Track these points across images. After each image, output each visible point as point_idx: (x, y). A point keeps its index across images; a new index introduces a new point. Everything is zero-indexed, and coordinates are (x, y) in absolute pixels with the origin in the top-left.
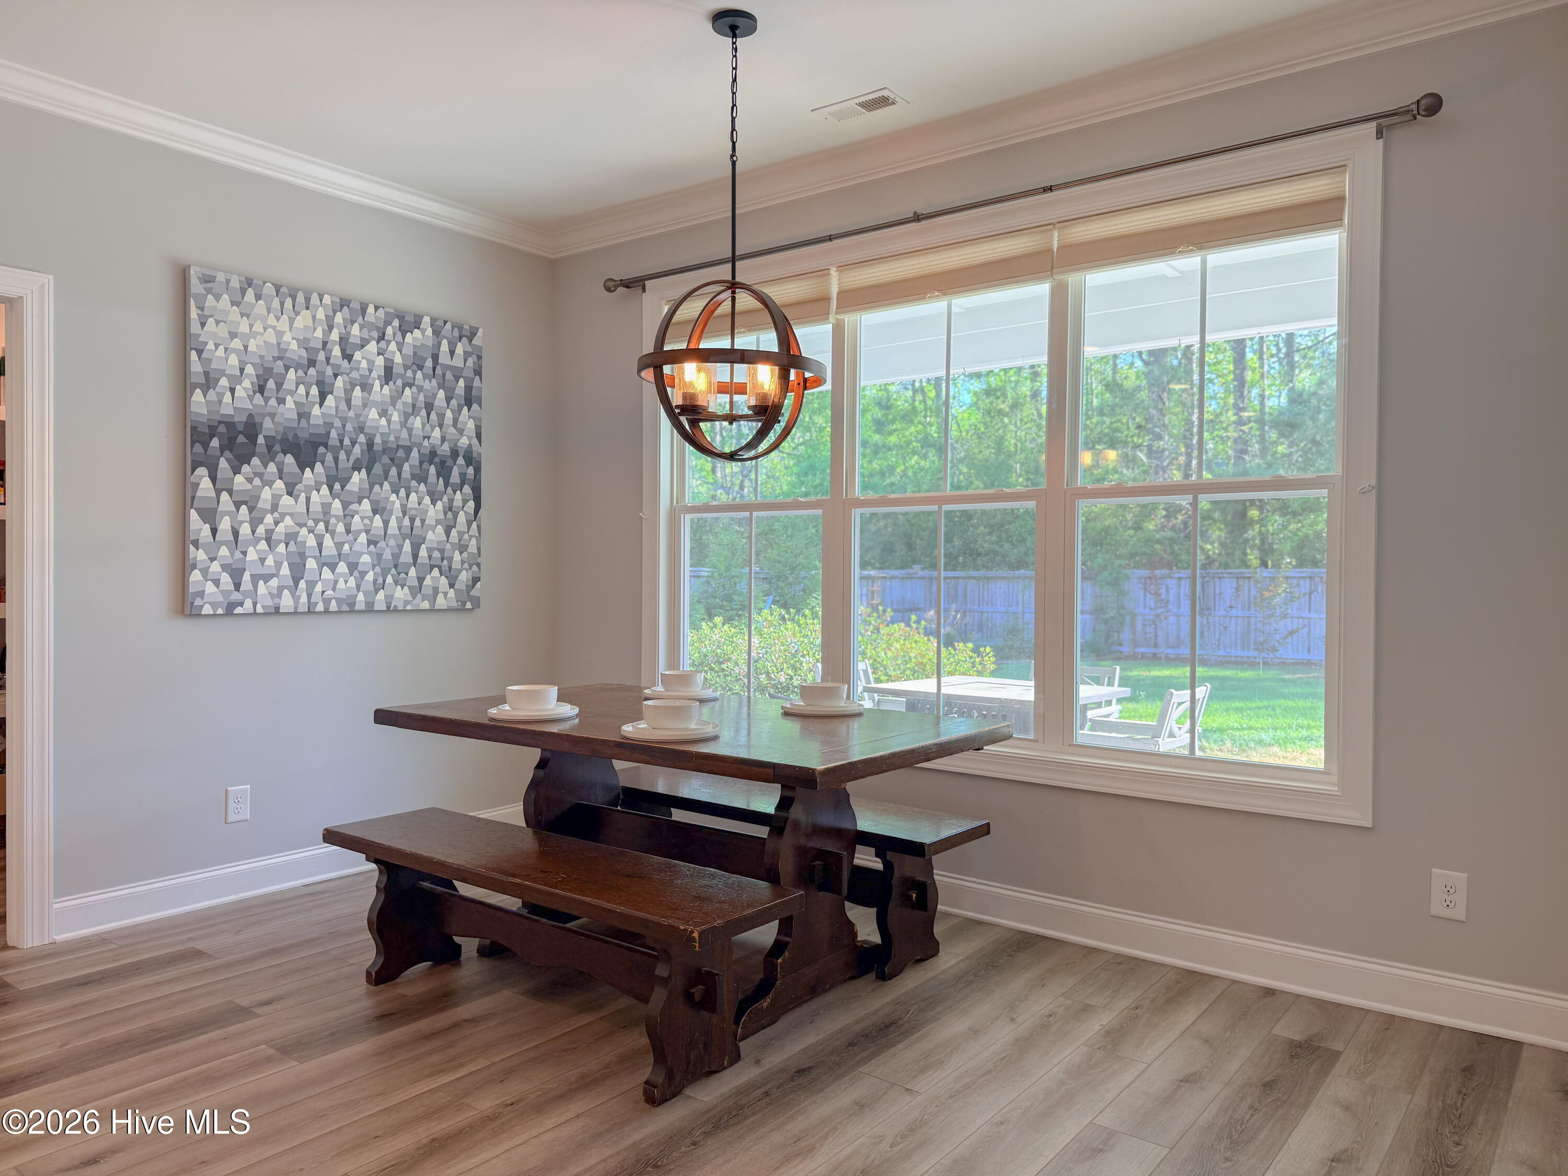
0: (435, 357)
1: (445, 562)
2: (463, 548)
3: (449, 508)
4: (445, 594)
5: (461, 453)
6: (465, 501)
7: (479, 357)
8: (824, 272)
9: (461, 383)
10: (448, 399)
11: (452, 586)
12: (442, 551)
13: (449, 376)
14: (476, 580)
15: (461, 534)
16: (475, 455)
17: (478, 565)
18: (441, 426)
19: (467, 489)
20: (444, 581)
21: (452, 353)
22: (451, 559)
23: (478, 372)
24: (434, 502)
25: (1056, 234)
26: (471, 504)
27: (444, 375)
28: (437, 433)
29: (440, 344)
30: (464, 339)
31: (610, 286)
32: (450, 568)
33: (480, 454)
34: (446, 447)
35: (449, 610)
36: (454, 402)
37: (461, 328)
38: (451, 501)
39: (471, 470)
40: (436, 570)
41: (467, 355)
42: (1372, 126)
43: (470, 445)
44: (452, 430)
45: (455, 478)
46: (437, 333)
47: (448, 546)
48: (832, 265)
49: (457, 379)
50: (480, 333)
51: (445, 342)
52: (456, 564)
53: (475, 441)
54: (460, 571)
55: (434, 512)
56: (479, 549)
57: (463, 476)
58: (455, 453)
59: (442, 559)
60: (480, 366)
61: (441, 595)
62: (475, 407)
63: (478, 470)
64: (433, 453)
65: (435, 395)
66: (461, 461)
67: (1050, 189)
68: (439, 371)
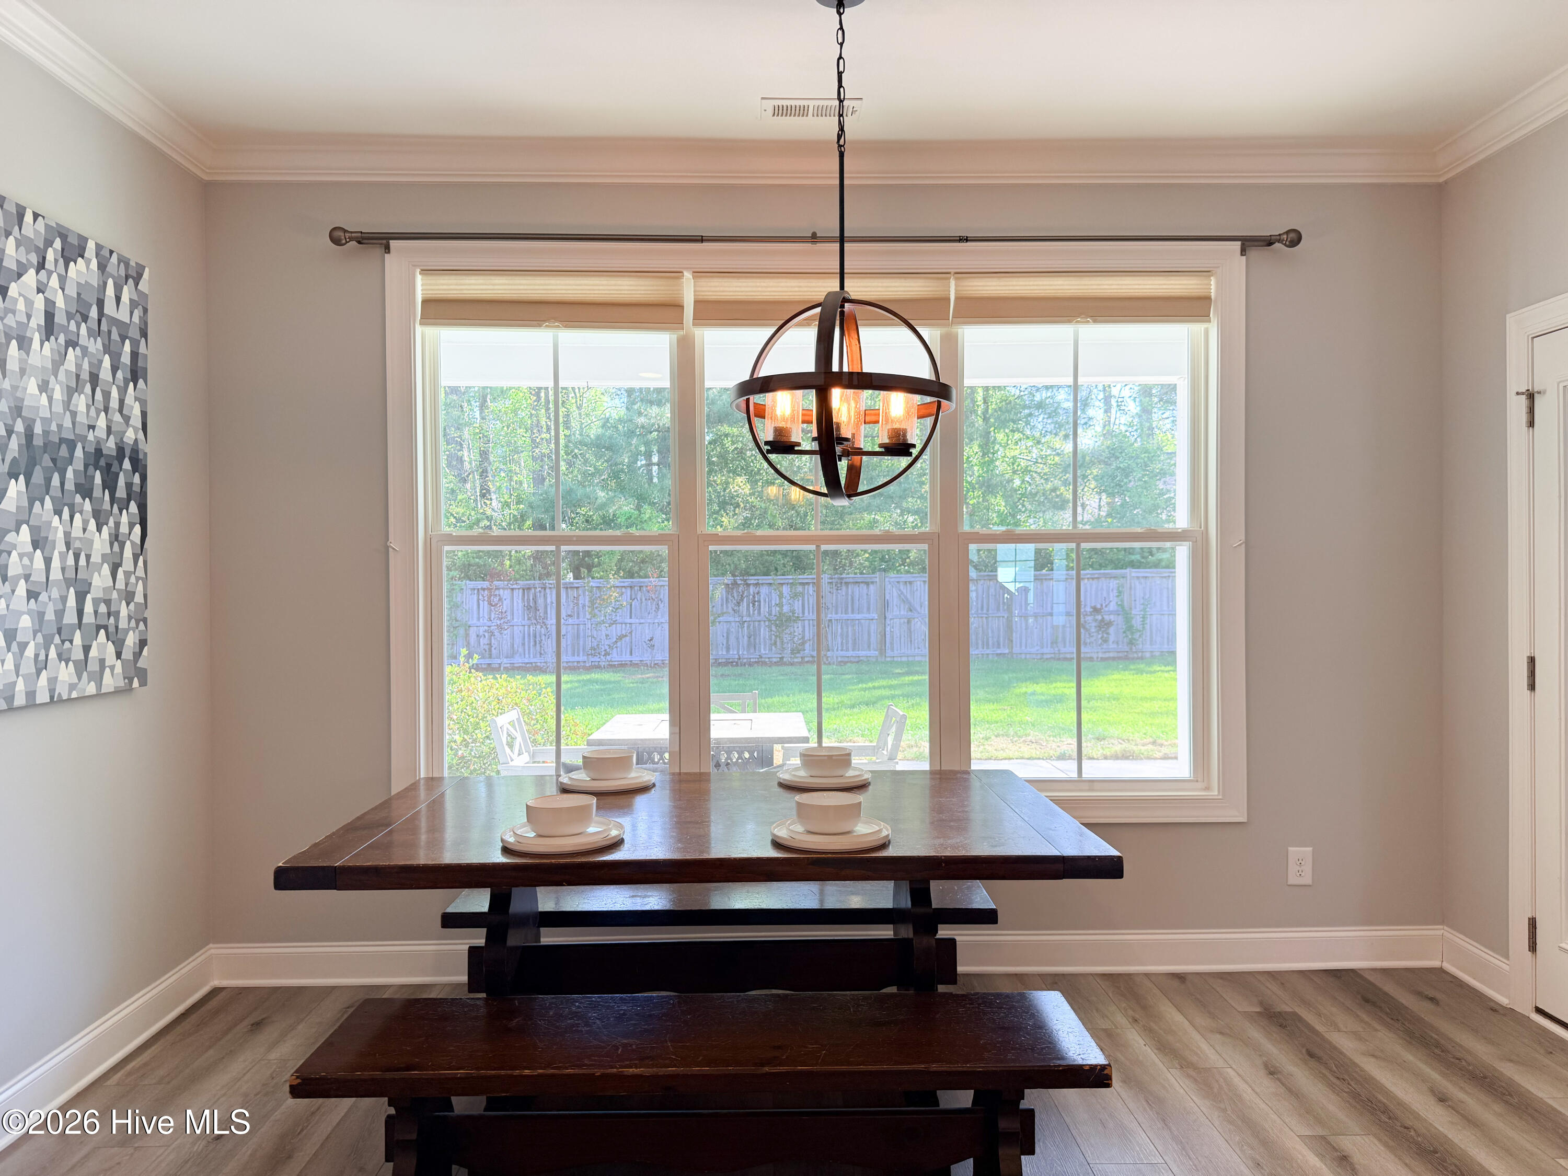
0: (101, 304)
1: (112, 620)
2: (129, 597)
3: (115, 537)
4: (112, 668)
5: (128, 452)
6: (131, 526)
7: (145, 311)
8: (677, 274)
9: (127, 347)
10: (114, 369)
11: (119, 655)
12: (108, 602)
13: (115, 336)
14: (143, 643)
15: (127, 574)
16: (141, 456)
17: (145, 621)
18: (106, 410)
19: (133, 507)
20: (111, 648)
21: (118, 299)
22: (117, 613)
23: (144, 334)
24: (99, 530)
25: (953, 283)
26: (137, 529)
27: (110, 332)
28: (102, 422)
29: (105, 284)
30: (131, 281)
31: (337, 237)
32: (117, 627)
33: (145, 454)
34: (111, 444)
35: (118, 692)
36: (120, 374)
37: (127, 265)
38: (117, 524)
39: (137, 479)
40: (102, 632)
41: (133, 304)
42: (1238, 244)
43: (136, 440)
44: (117, 417)
45: (121, 492)
46: (102, 267)
47: (115, 595)
48: (687, 268)
49: (123, 338)
50: (146, 275)
51: (110, 282)
52: (123, 624)
53: (141, 435)
54: (126, 631)
55: (100, 543)
56: (145, 596)
57: (129, 485)
58: (120, 450)
59: (109, 614)
60: (146, 323)
61: (107, 670)
62: (141, 382)
63: (144, 478)
64: (99, 452)
65: (101, 362)
66: (127, 464)
67: (967, 240)
68: (104, 327)
